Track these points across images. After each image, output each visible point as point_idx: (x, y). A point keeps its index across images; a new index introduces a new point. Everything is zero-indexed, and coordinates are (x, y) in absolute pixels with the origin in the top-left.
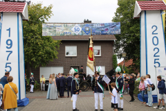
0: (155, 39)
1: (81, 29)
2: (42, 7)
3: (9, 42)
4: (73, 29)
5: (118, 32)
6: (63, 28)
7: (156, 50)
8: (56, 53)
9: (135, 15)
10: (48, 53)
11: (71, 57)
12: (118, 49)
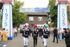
0: (63, 14)
2: (21, 2)
3: (6, 14)
4: (31, 10)
5: (49, 11)
6: (28, 9)
7: (64, 19)
8: (25, 19)
9: (56, 5)
10: (23, 19)
11: (31, 21)
12: (48, 18)
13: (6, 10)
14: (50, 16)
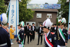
1: (43, 6)
3: (13, 11)
4: (40, 6)
5: (59, 8)
6: (36, 5)
8: (33, 16)
9: (67, 1)
11: (39, 18)
12: (59, 15)
13: (13, 6)
14: (60, 13)
